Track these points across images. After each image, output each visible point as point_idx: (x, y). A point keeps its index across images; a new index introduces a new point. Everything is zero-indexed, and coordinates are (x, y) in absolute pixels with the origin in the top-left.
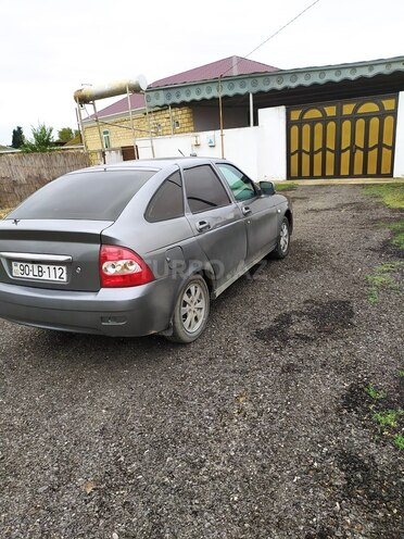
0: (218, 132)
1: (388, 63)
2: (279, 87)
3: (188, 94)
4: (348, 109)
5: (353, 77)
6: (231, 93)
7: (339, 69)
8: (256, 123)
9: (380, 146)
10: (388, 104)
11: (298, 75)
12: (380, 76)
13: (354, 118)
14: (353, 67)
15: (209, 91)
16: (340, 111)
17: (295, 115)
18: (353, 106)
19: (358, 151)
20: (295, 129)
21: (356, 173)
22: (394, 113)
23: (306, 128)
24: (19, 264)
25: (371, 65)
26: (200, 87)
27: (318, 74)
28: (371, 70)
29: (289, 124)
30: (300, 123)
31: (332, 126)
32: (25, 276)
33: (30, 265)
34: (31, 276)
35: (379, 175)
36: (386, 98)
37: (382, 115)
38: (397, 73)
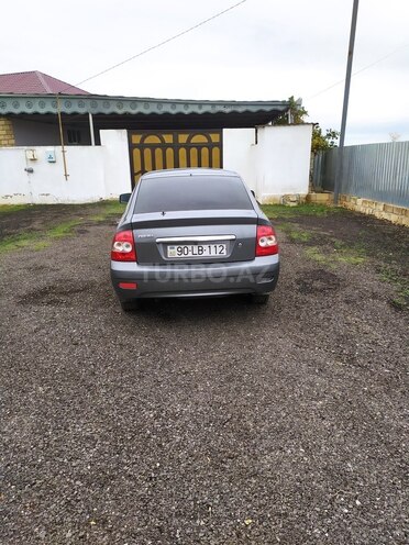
0: (58, 149)
1: (213, 104)
2: (120, 112)
3: (16, 106)
4: (183, 138)
5: (186, 112)
6: (69, 111)
7: (174, 103)
8: (98, 143)
10: (214, 138)
11: (138, 104)
12: (207, 114)
13: (188, 146)
14: (187, 103)
15: (42, 105)
16: (176, 139)
17: (137, 139)
18: (186, 136)
20: (137, 152)
22: (220, 145)
23: (147, 151)
25: (201, 104)
26: (32, 100)
27: (156, 105)
28: (200, 108)
29: (131, 147)
30: (142, 146)
31: (170, 151)
32: (183, 256)
33: (190, 246)
36: (213, 133)
37: (210, 146)
38: (220, 113)
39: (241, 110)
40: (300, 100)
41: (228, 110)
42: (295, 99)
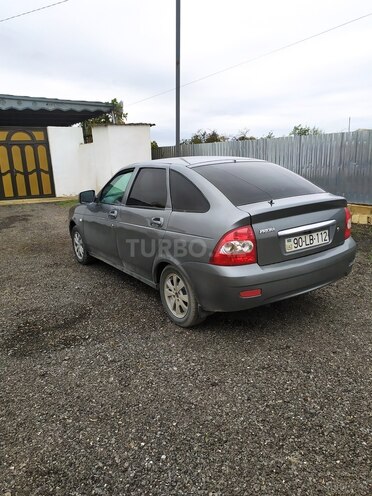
1: (34, 100)
9: (38, 170)
10: (38, 135)
12: (28, 110)
13: (8, 144)
18: (6, 133)
19: (18, 175)
21: (20, 194)
22: (46, 144)
24: (293, 239)
25: (20, 99)
28: (19, 104)
32: (299, 248)
33: (303, 237)
34: (304, 246)
35: (42, 195)
36: (36, 130)
37: (34, 144)
38: (43, 111)
39: (65, 108)
40: (121, 103)
41: (51, 108)
42: (118, 101)
